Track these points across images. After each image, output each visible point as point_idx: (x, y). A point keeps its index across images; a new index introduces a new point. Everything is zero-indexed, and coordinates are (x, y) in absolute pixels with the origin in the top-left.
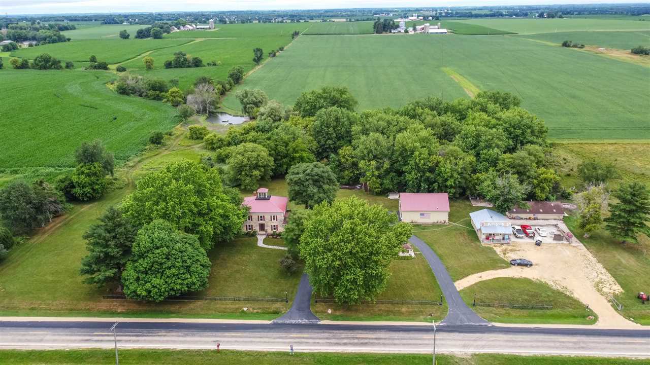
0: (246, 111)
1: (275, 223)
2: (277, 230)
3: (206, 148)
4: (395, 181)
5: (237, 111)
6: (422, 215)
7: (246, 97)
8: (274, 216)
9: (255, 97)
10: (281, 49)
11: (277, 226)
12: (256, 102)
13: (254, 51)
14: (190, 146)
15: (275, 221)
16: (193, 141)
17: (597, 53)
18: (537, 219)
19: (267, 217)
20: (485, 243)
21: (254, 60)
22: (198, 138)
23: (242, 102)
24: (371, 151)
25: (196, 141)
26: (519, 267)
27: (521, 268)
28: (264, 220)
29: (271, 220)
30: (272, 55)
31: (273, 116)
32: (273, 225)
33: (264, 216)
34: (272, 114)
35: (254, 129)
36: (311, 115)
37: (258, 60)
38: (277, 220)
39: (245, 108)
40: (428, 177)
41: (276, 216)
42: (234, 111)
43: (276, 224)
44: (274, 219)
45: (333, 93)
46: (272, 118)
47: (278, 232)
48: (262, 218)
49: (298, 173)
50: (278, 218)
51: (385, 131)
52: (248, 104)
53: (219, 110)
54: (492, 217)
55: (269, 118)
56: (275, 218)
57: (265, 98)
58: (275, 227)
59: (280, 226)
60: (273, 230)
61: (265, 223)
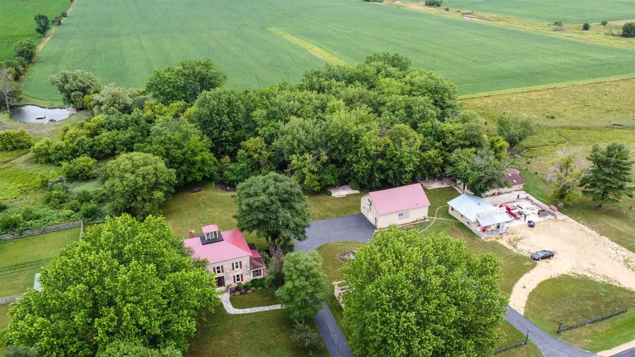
0: (69, 100)
1: (238, 271)
2: (242, 280)
3: (37, 162)
4: (337, 175)
5: (51, 102)
6: (401, 215)
7: (67, 82)
8: (237, 263)
9: (81, 81)
10: (64, 15)
11: (242, 275)
12: (84, 88)
13: (36, 19)
14: (8, 161)
15: (239, 269)
16: (9, 153)
17: (399, 7)
18: (501, 194)
19: (227, 266)
20: (484, 236)
21: (38, 30)
22: (15, 148)
23: (62, 89)
24: (300, 141)
25: (14, 152)
26: (544, 261)
27: (547, 262)
28: (223, 272)
29: (233, 269)
30: (56, 23)
31: (117, 105)
32: (236, 275)
33: (222, 267)
34: (115, 103)
35: (103, 127)
36: (174, 98)
37: (43, 30)
38: (241, 267)
39: (69, 96)
40: (381, 165)
41: (240, 262)
42: (48, 102)
43: (239, 273)
44: (237, 267)
45: (197, 69)
46: (116, 107)
47: (243, 283)
48: (219, 269)
49: (256, 194)
50: (242, 264)
51: (299, 112)
52: (72, 91)
53: (22, 103)
54: (479, 204)
55: (112, 108)
56: (239, 265)
57: (95, 81)
58: (238, 278)
59: (247, 274)
60: (237, 282)
61: (224, 275)
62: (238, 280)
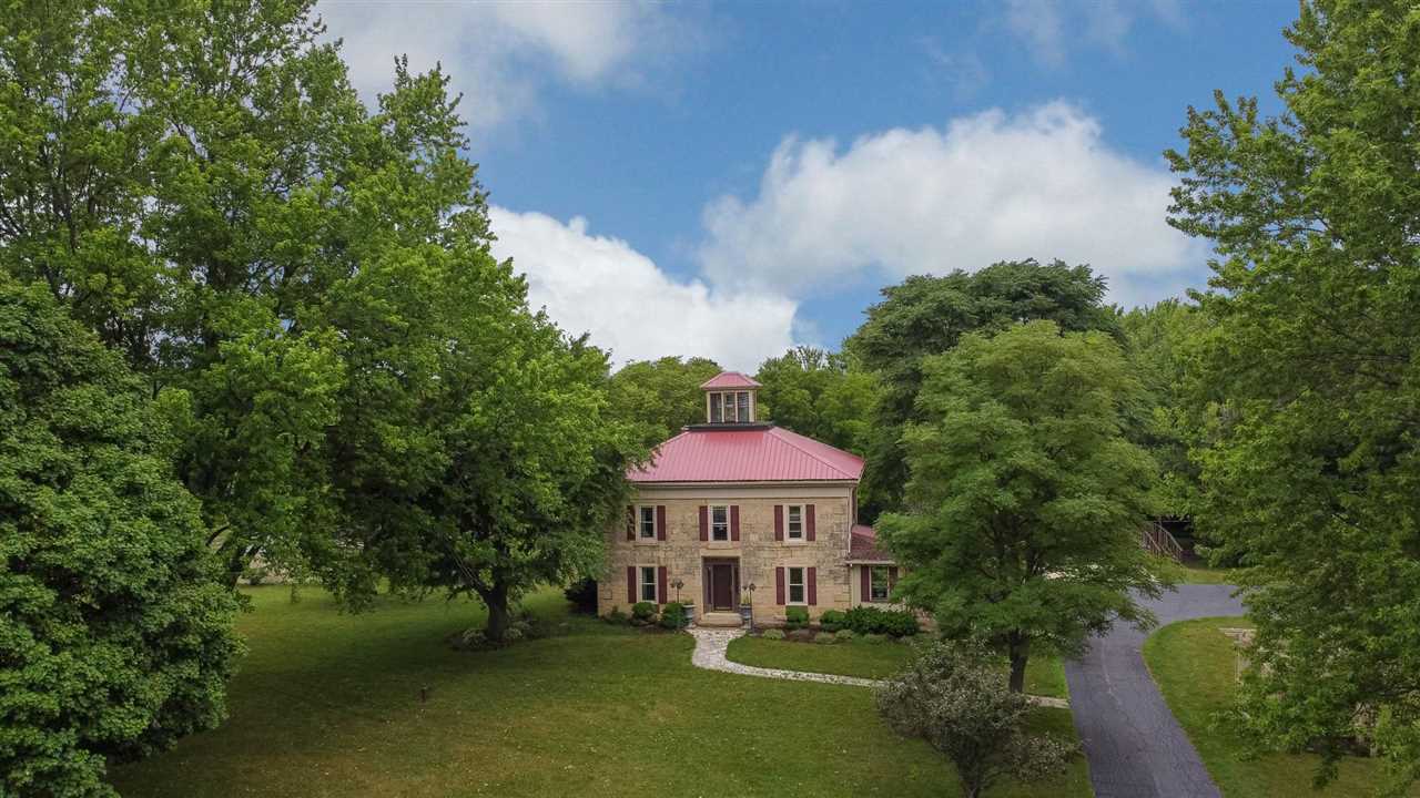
1: (799, 553)
2: (813, 601)
11: (812, 571)
15: (802, 541)
19: (757, 516)
28: (736, 538)
32: (786, 568)
33: (735, 511)
38: (811, 537)
41: (810, 510)
43: (803, 563)
44: (795, 530)
47: (816, 616)
48: (724, 522)
50: (818, 524)
56: (800, 524)
58: (799, 582)
59: (833, 575)
60: (789, 603)
61: (739, 553)
62: (797, 594)
